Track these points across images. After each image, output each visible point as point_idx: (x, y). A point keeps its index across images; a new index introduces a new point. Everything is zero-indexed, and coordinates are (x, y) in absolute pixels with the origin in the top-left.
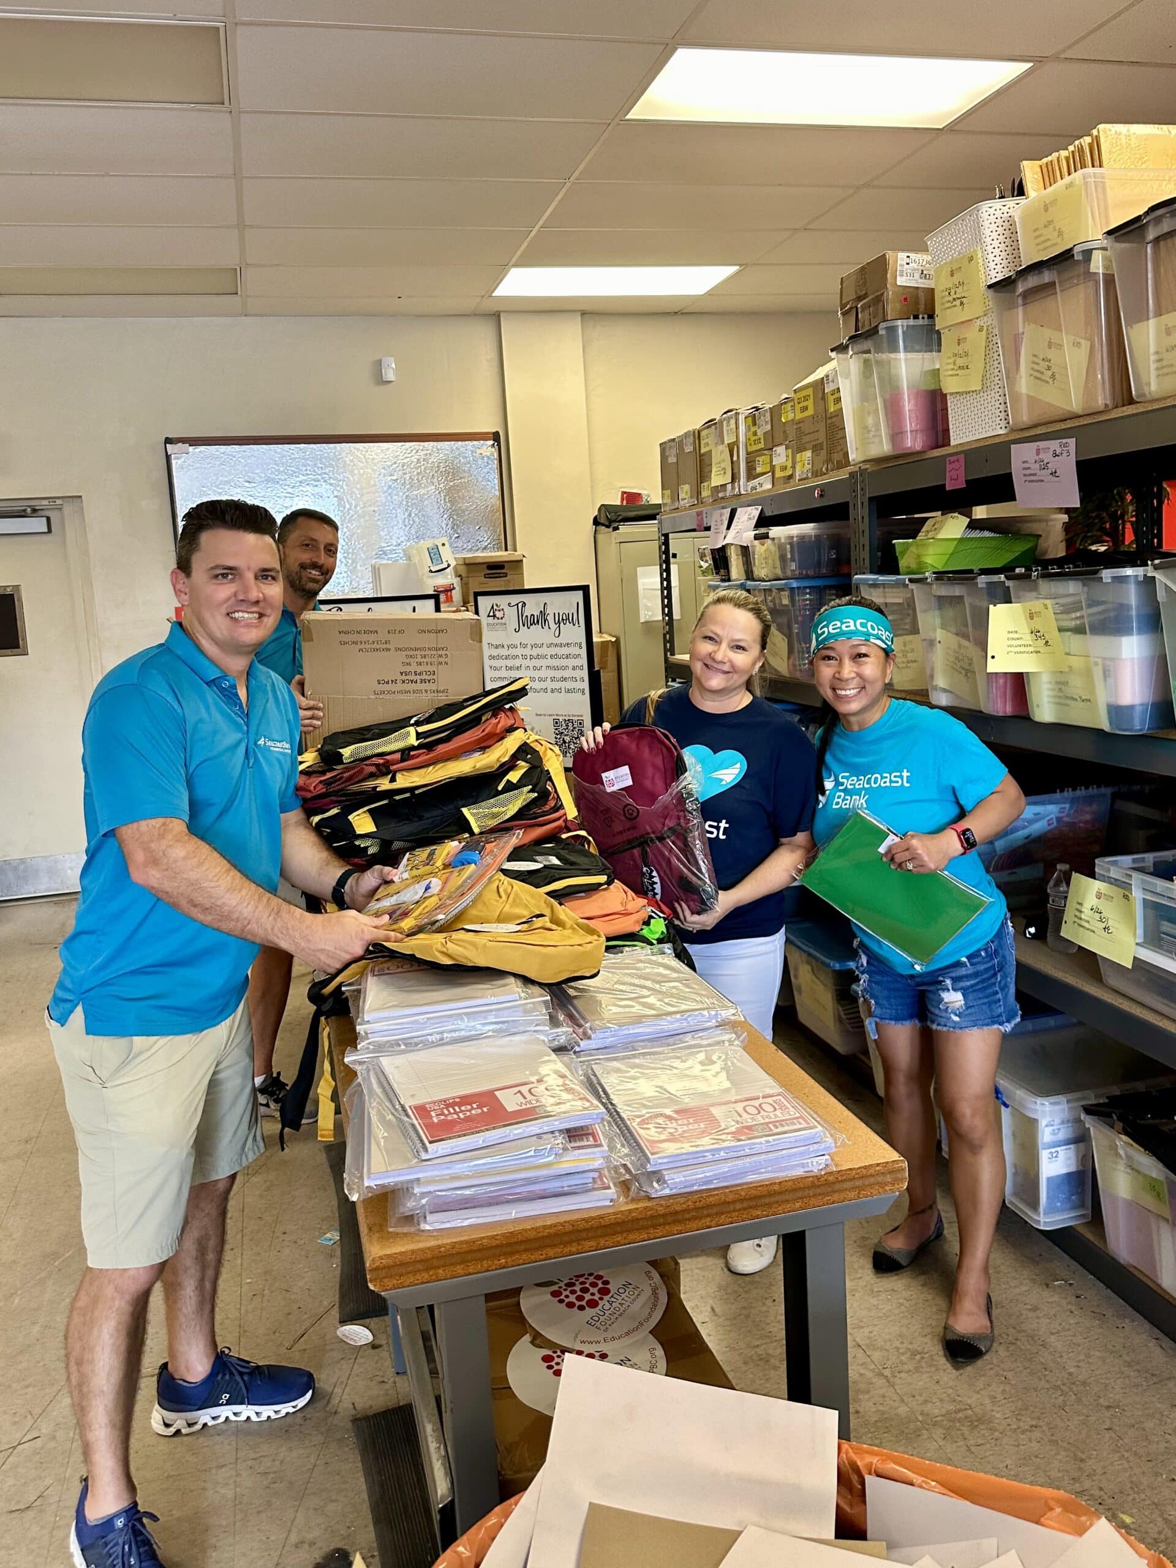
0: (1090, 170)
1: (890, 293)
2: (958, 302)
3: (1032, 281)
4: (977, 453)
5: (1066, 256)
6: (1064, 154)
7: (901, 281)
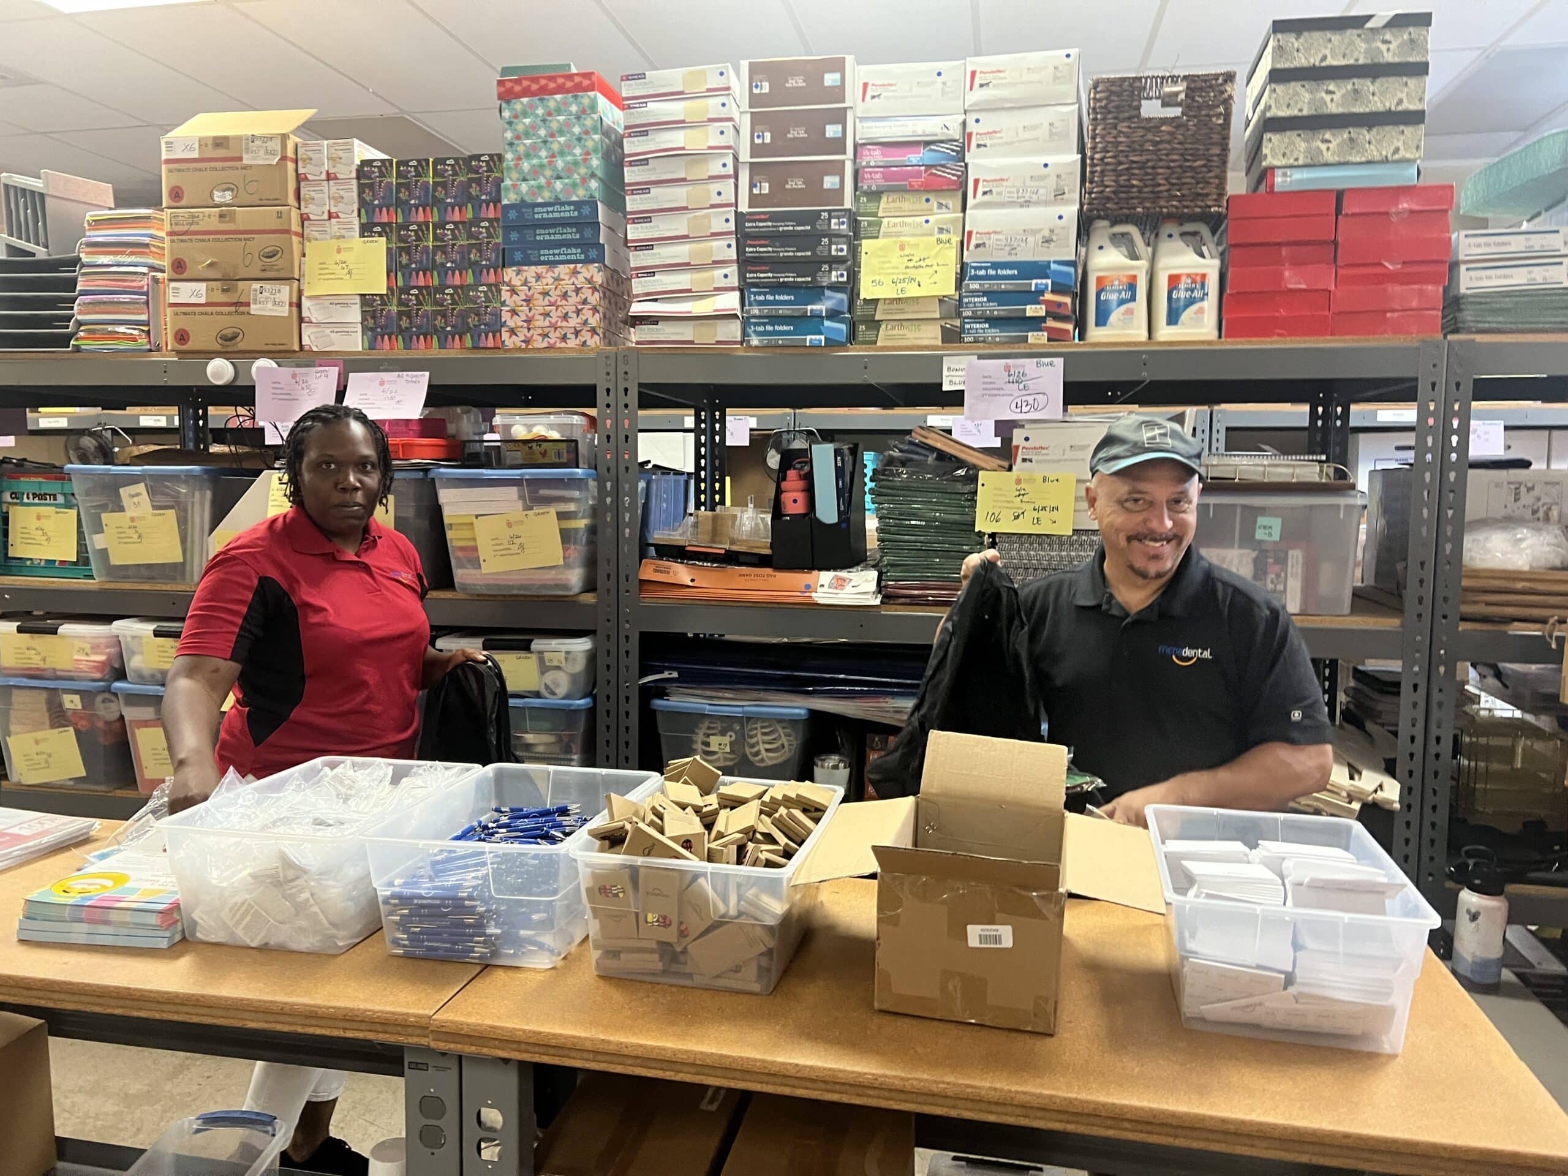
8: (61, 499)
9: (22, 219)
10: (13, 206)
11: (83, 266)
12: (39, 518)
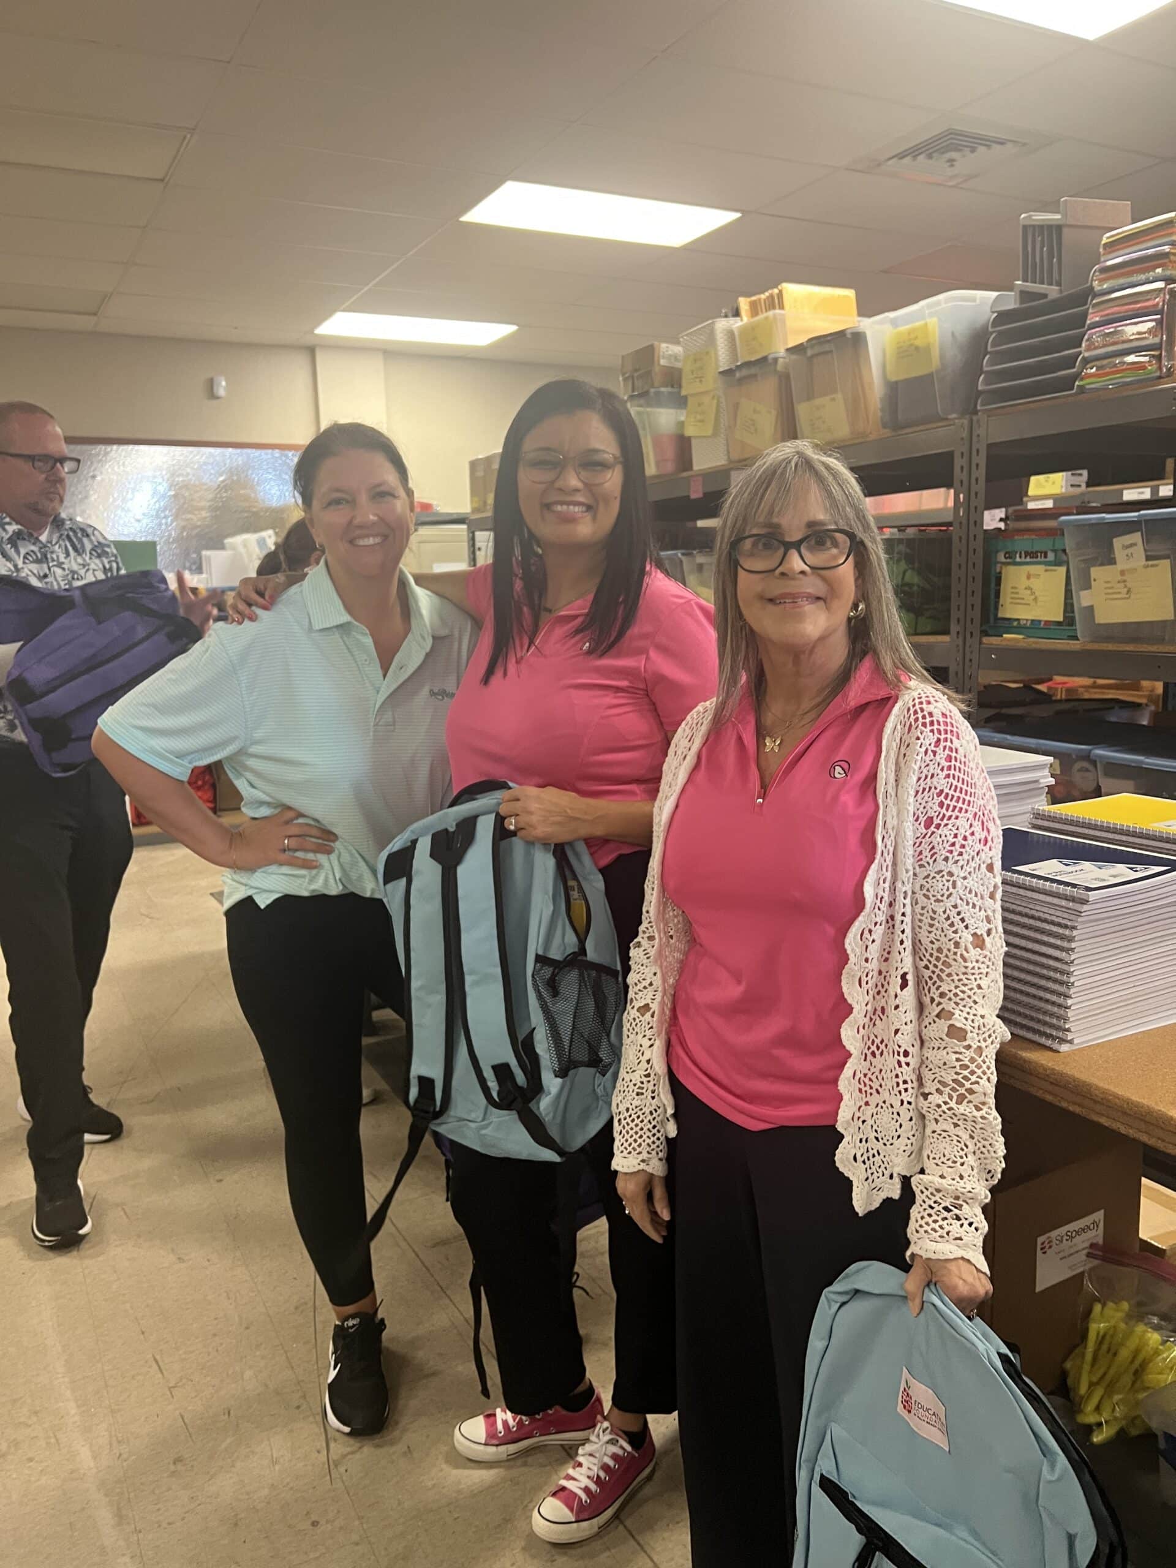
0: (778, 311)
1: (657, 369)
2: (698, 380)
3: (745, 372)
4: (709, 476)
5: (764, 359)
6: (763, 296)
7: (663, 362)
8: (1051, 556)
9: (1038, 260)
10: (1030, 249)
11: (1095, 296)
12: (1029, 577)
